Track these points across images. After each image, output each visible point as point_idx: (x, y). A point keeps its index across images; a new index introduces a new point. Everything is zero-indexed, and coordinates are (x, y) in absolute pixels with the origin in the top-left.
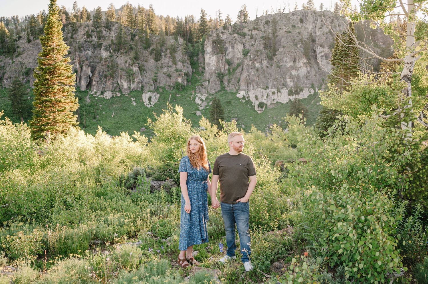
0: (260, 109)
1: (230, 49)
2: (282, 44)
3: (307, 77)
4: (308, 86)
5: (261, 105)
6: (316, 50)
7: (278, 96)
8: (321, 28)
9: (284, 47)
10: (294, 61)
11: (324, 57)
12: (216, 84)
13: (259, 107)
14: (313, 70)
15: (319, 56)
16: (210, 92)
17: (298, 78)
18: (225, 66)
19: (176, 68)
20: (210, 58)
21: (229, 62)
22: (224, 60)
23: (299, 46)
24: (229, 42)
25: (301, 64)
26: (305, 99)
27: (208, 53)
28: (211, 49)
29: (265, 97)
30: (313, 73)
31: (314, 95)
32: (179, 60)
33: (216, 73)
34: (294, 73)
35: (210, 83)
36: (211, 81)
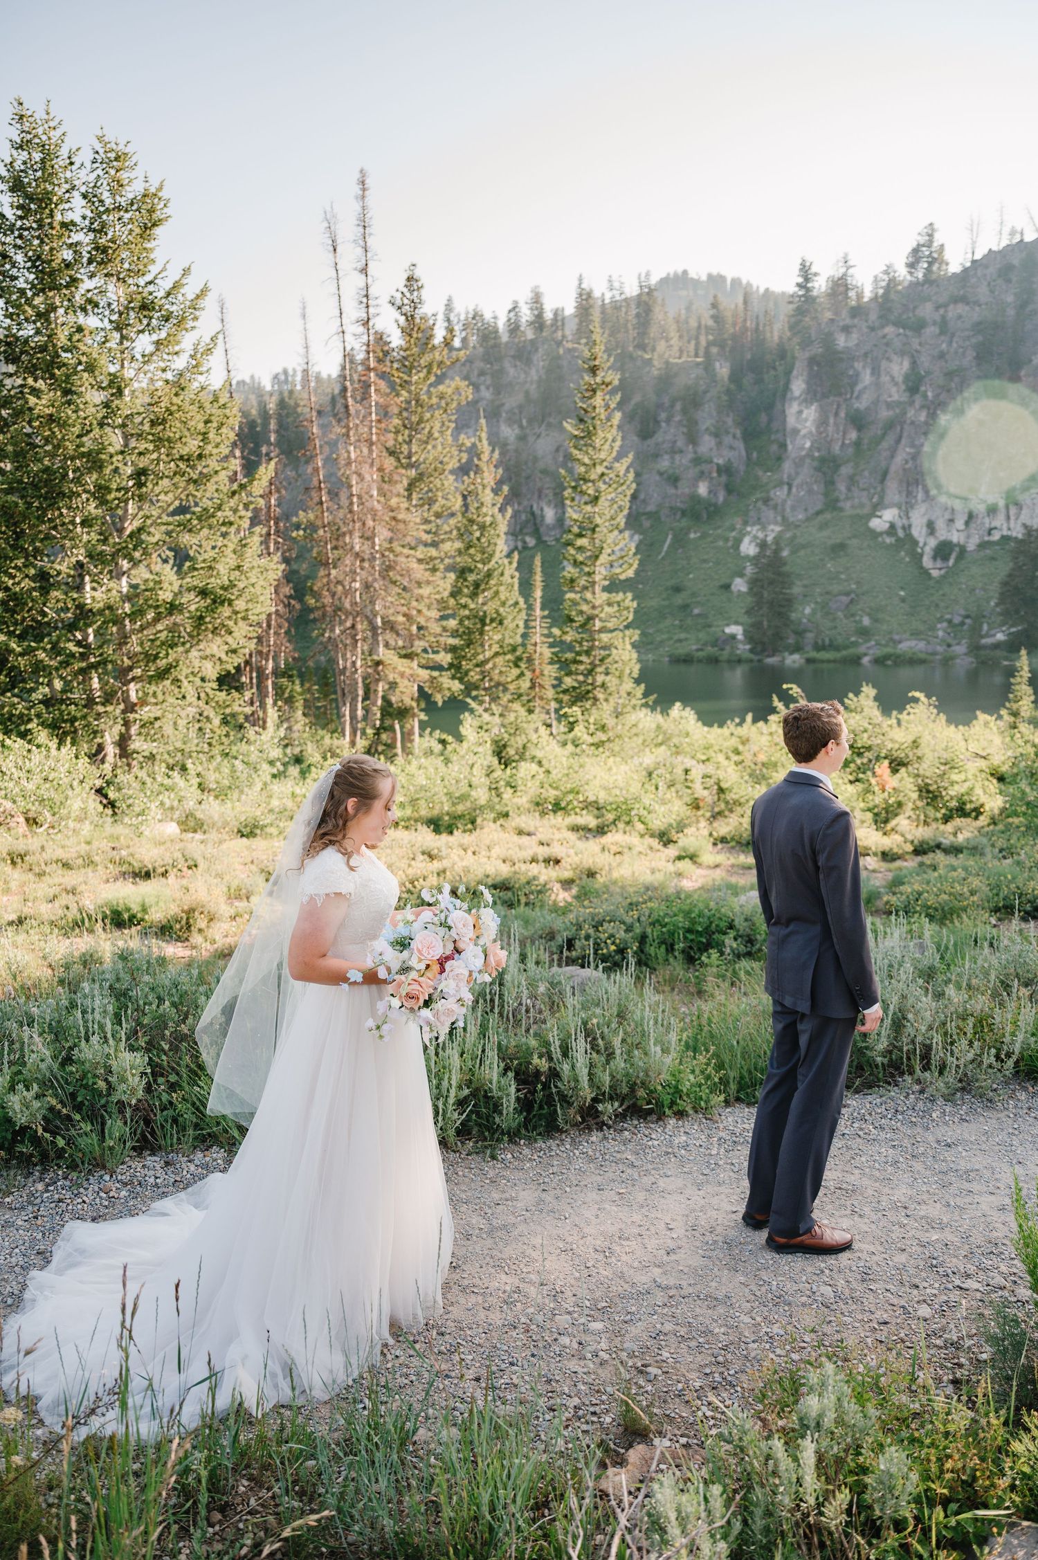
0: (939, 564)
1: (867, 378)
5: (943, 550)
7: (1008, 518)
12: (810, 492)
13: (934, 558)
16: (791, 519)
18: (845, 433)
19: (695, 452)
20: (800, 412)
21: (858, 421)
22: (842, 415)
24: (866, 354)
27: (796, 399)
28: (804, 386)
29: (960, 524)
32: (707, 429)
33: (813, 458)
35: (794, 490)
36: (795, 483)
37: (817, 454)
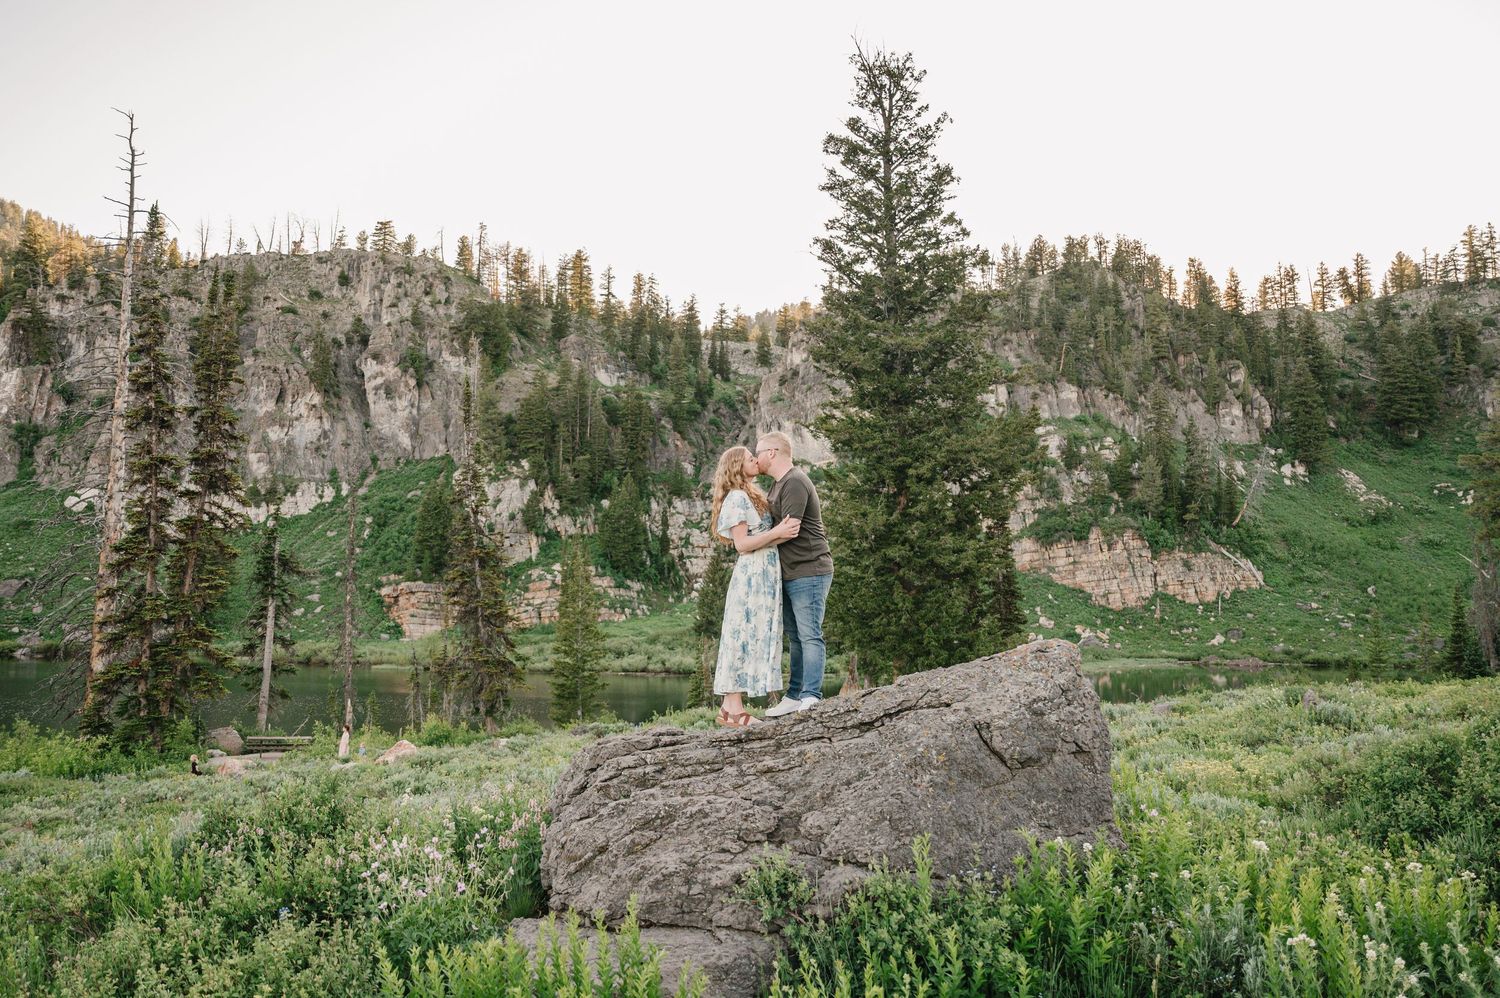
1: (80, 350)
2: (258, 346)
3: (317, 449)
4: (318, 476)
6: (363, 367)
8: (394, 305)
9: (256, 354)
10: (280, 398)
11: (382, 391)
12: (2, 461)
14: (340, 427)
15: (369, 386)
17: (289, 452)
18: (49, 404)
21: (69, 395)
22: (48, 384)
23: (305, 354)
24: (81, 328)
25: (303, 410)
26: (297, 519)
28: (6, 348)
30: (341, 436)
31: (332, 504)
33: (9, 425)
34: (275, 434)
37: (14, 422)
